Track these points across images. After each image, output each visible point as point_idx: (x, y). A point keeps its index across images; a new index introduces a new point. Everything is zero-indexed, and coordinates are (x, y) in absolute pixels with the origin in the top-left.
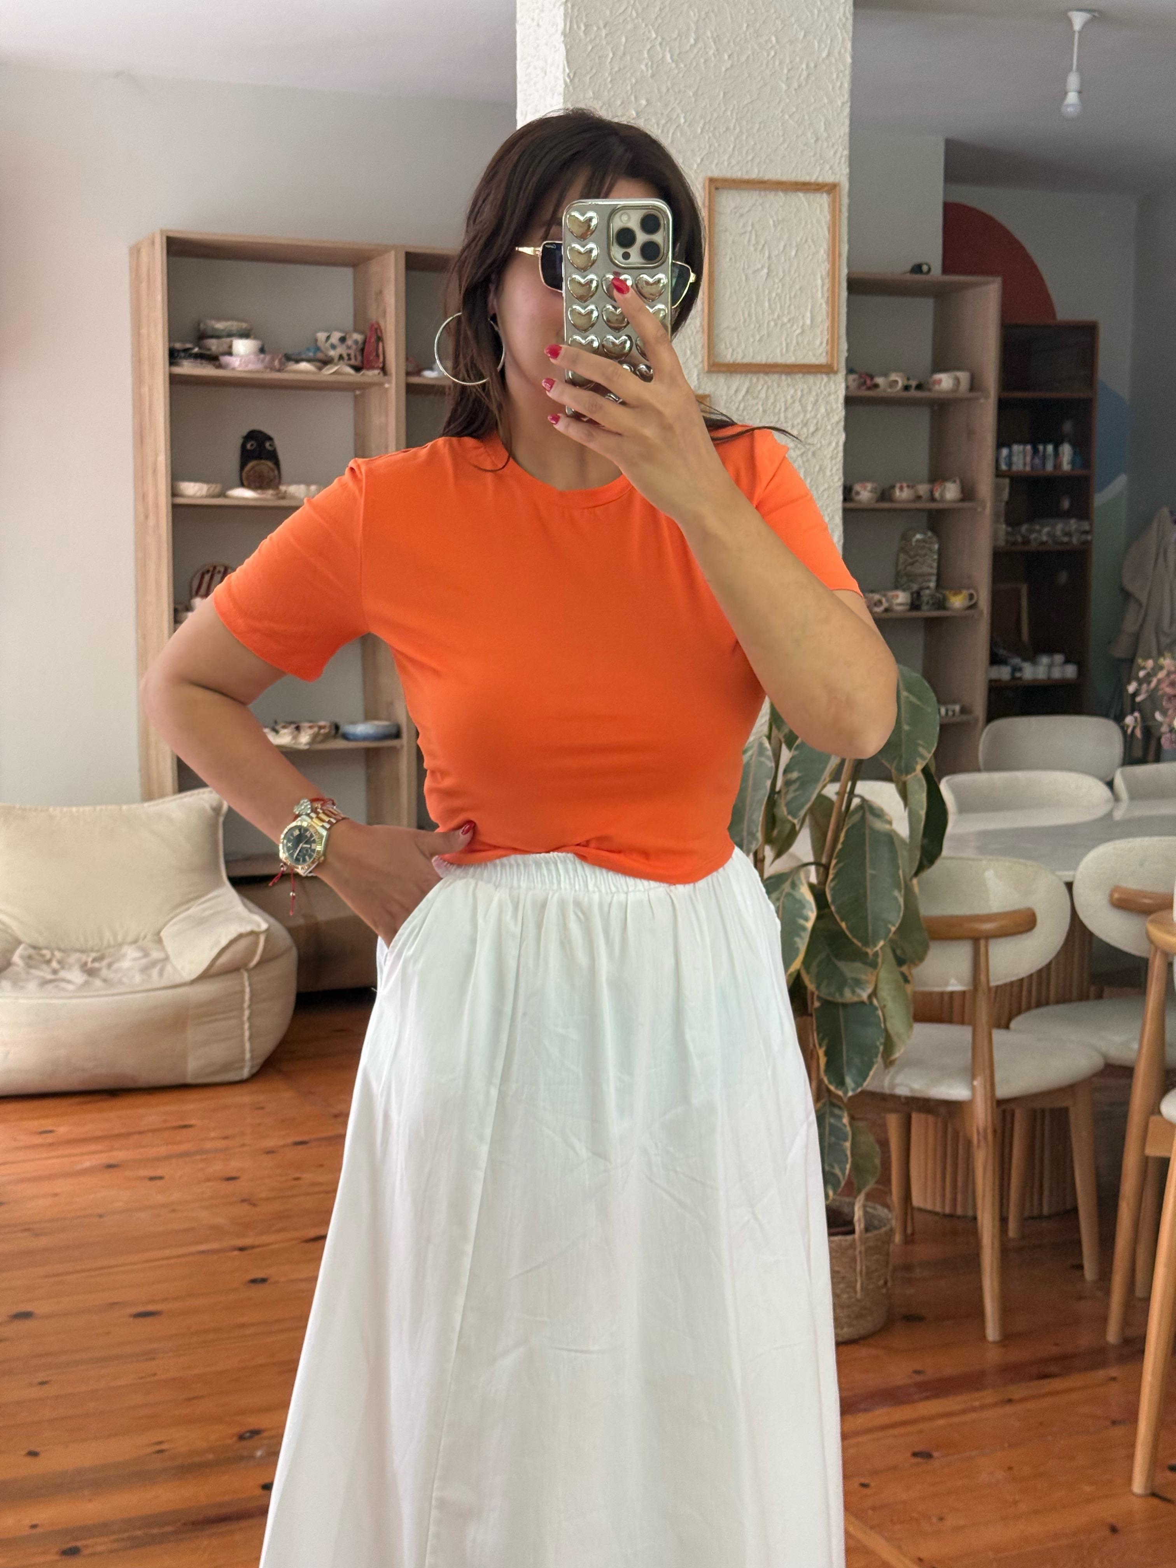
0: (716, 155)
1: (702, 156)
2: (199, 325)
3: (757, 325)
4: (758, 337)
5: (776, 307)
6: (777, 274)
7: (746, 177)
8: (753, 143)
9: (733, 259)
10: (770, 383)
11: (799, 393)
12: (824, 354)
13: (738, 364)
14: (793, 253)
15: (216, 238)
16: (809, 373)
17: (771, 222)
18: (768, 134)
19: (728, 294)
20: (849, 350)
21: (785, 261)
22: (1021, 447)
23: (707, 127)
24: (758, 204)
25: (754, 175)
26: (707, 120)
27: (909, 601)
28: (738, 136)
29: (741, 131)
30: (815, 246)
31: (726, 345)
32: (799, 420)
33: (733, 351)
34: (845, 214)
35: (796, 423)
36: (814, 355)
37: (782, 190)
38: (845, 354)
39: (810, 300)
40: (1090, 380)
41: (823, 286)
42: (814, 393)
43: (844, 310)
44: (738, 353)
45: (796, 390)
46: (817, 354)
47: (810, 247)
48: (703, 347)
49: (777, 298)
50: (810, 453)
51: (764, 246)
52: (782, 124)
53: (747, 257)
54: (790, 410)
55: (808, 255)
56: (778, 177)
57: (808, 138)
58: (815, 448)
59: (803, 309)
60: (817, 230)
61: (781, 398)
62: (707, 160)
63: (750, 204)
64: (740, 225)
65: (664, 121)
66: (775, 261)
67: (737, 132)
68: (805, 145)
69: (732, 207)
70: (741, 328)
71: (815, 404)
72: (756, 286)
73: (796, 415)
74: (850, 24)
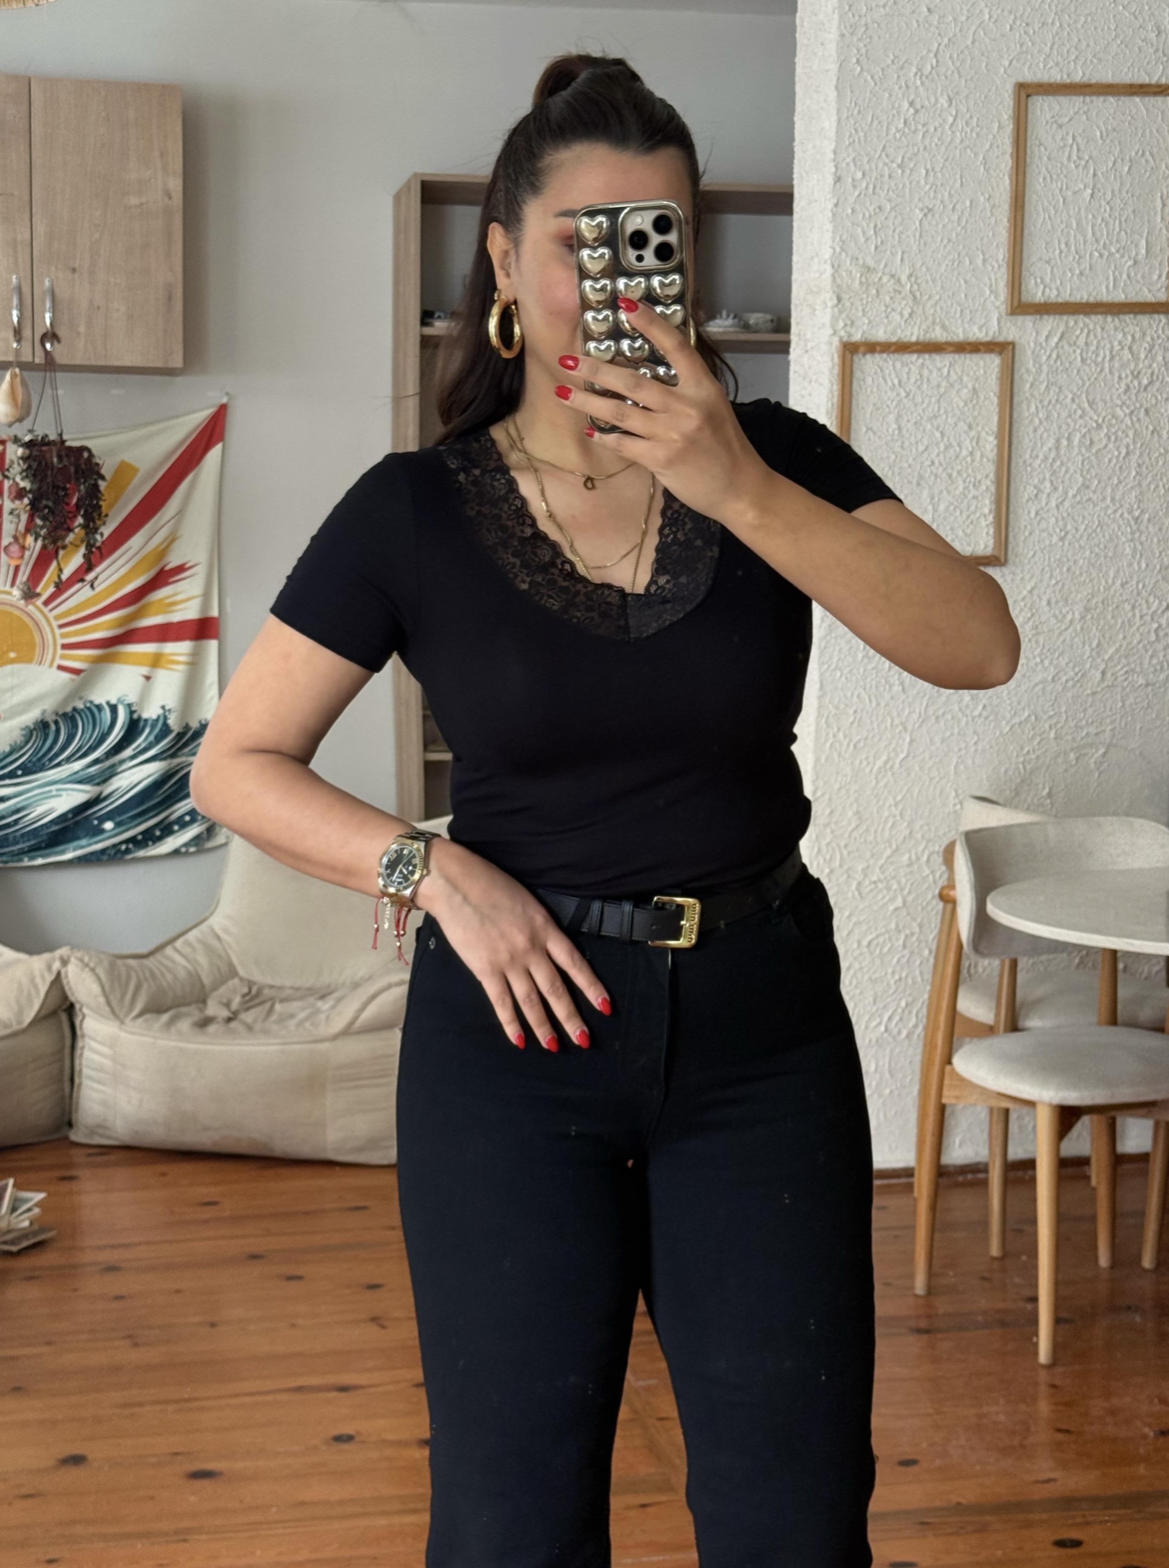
0: (1029, 57)
1: (1011, 58)
3: (1077, 257)
4: (1077, 272)
5: (1102, 235)
6: (1104, 194)
7: (1069, 81)
8: (1076, 40)
9: (1049, 180)
10: (1091, 327)
11: (1130, 338)
12: (1163, 290)
13: (1051, 304)
14: (1126, 169)
16: (1142, 313)
17: (1098, 134)
18: (1095, 28)
19: (1042, 219)
21: (1115, 178)
23: (1018, 23)
24: (1081, 112)
25: (1078, 76)
26: (1018, 15)
28: (1057, 34)
29: (1061, 25)
30: (1154, 160)
31: (1036, 283)
32: (1128, 372)
33: (1045, 286)
35: (1123, 375)
36: (1150, 291)
37: (1113, 94)
39: (1146, 224)
42: (1148, 339)
44: (1051, 289)
45: (1125, 334)
46: (1154, 290)
47: (1147, 161)
48: (1007, 285)
49: (1103, 224)
50: (1143, 410)
51: (1087, 162)
52: (1114, 16)
53: (1065, 176)
54: (1118, 358)
55: (1146, 171)
56: (1107, 76)
57: (1147, 31)
58: (1149, 405)
59: (1137, 237)
60: (1158, 141)
61: (1105, 345)
62: (1018, 61)
63: (1072, 113)
64: (1058, 138)
65: (964, 18)
66: (1103, 180)
67: (1055, 28)
68: (1143, 41)
69: (1048, 117)
70: (1056, 263)
71: (1150, 351)
72: (1077, 210)
73: (1123, 366)
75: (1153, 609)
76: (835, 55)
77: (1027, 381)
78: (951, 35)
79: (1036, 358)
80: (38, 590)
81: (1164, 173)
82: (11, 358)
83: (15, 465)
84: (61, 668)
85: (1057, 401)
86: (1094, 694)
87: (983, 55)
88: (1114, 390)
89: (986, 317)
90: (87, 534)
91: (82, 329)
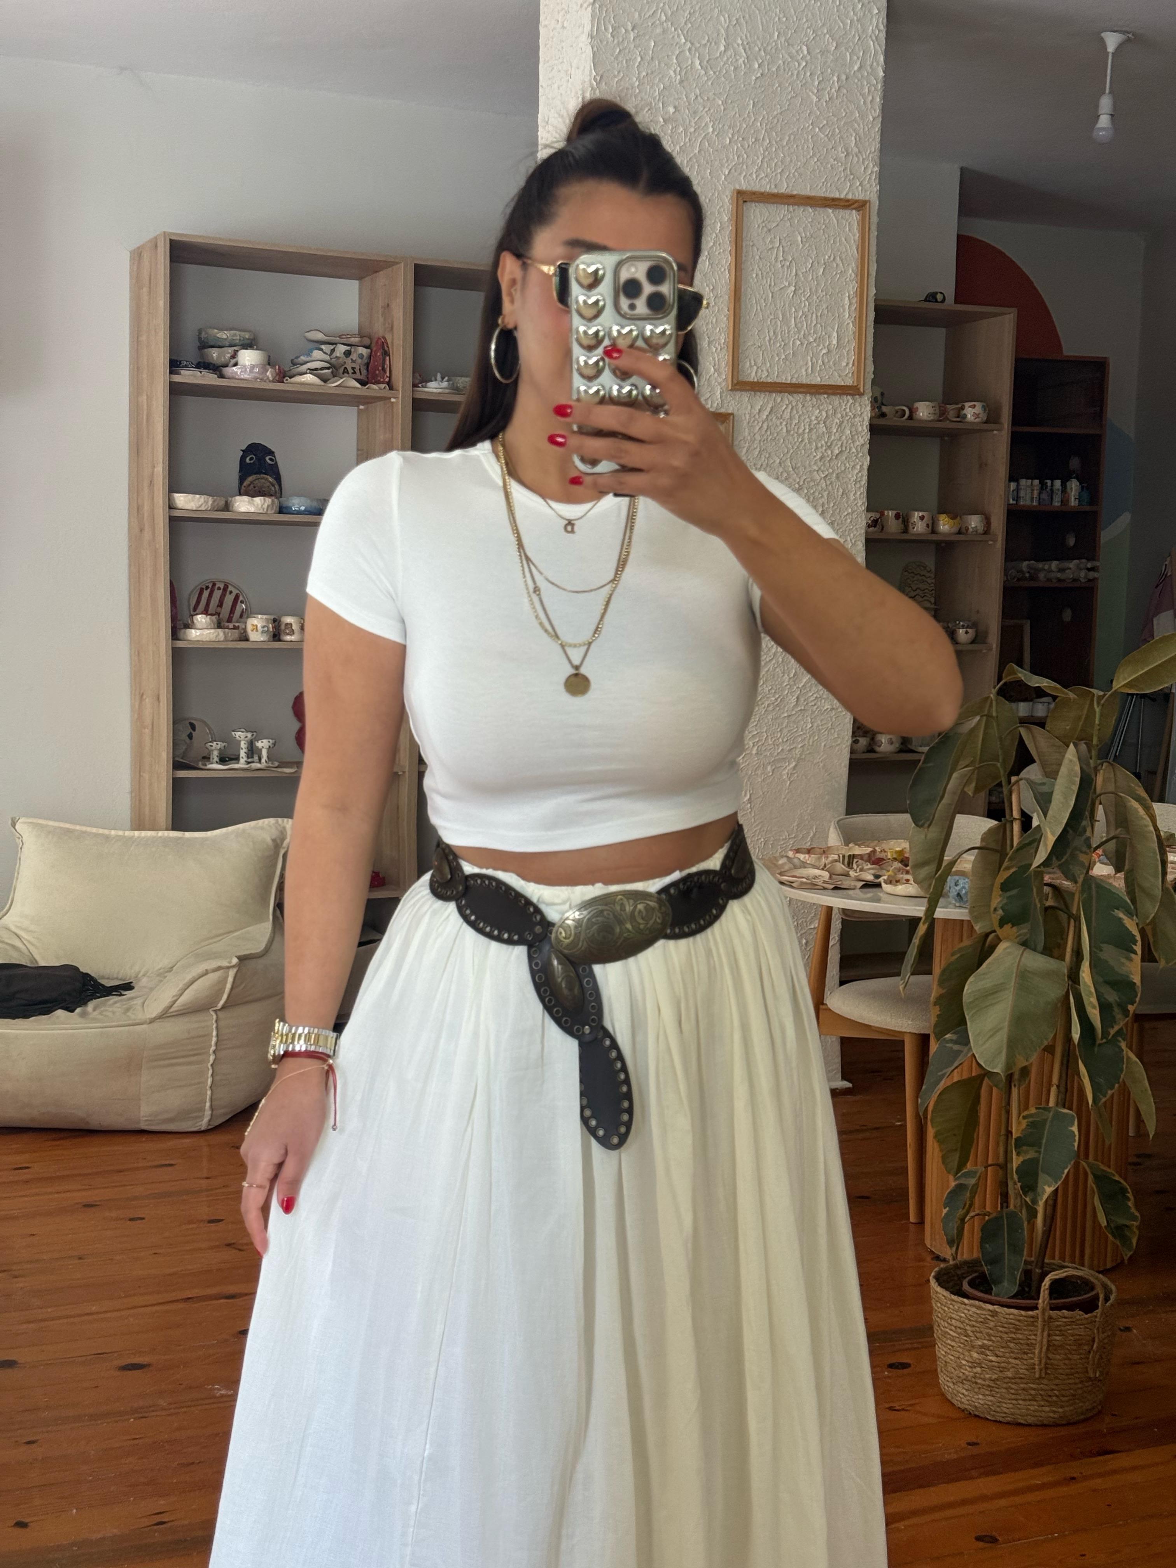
0: (745, 167)
1: (730, 167)
2: (201, 334)
3: (783, 344)
4: (783, 357)
5: (802, 326)
6: (804, 292)
7: (775, 191)
8: (782, 156)
9: (760, 275)
10: (795, 404)
11: (824, 414)
12: (850, 374)
13: (763, 382)
14: (821, 271)
16: (834, 394)
17: (799, 239)
18: (797, 147)
19: (754, 309)
20: (876, 372)
21: (813, 279)
22: (1029, 481)
23: (736, 138)
24: (786, 219)
25: (783, 189)
26: (736, 130)
28: (767, 148)
29: (770, 143)
30: (844, 265)
31: (750, 363)
32: (823, 442)
33: (758, 368)
34: (875, 233)
35: (819, 445)
36: (840, 376)
37: (811, 205)
38: (873, 376)
39: (837, 320)
40: (1100, 417)
41: (850, 304)
42: (840, 415)
43: (871, 331)
44: (762, 371)
45: (820, 411)
46: (845, 376)
47: (837, 265)
48: (727, 364)
49: (804, 317)
50: (834, 475)
51: (791, 262)
52: (812, 137)
53: (773, 274)
54: (815, 430)
55: (836, 274)
56: (807, 191)
57: (838, 152)
58: (839, 471)
59: (829, 329)
60: (846, 248)
61: (805, 419)
62: (735, 171)
63: (778, 219)
64: (771, 239)
65: (692, 130)
66: (803, 279)
67: (766, 144)
68: (834, 160)
69: (760, 221)
70: (766, 347)
71: (840, 426)
72: (782, 303)
73: (819, 438)
74: (883, 35)
77: (744, 447)
78: (682, 144)
79: (751, 428)
81: (851, 275)
85: (767, 464)
86: (789, 716)
87: (708, 163)
88: (812, 457)
89: (710, 392)
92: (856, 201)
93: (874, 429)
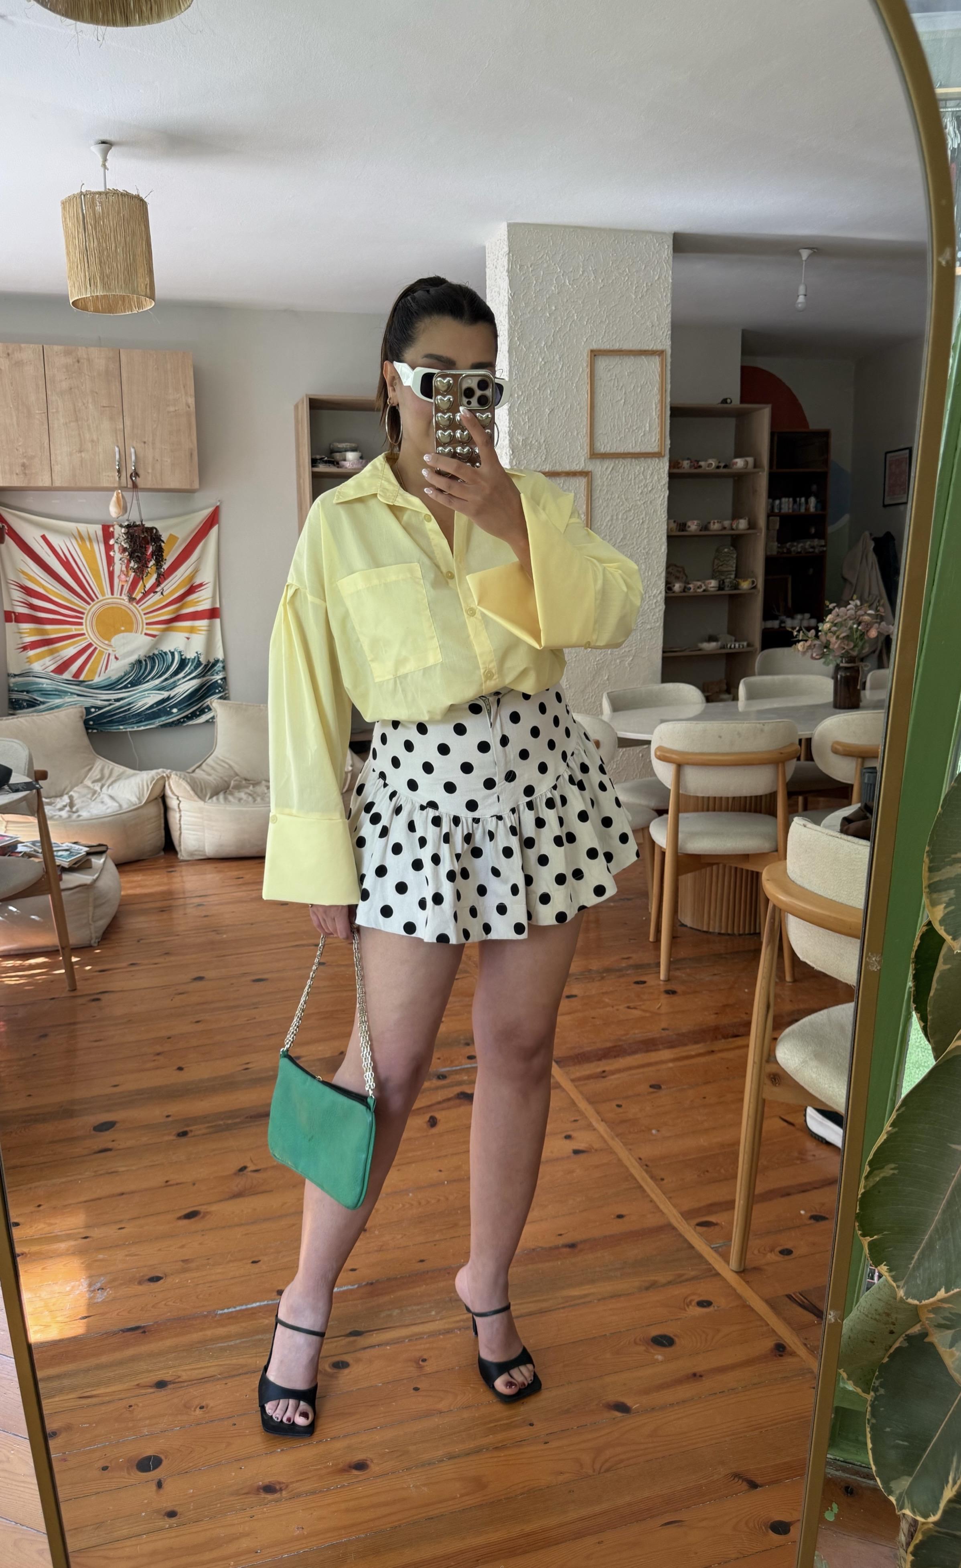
0: (595, 337)
1: (587, 338)
2: (330, 444)
3: (618, 432)
4: (619, 438)
5: (629, 421)
6: (629, 402)
7: (612, 348)
8: (615, 329)
9: (605, 395)
10: (625, 464)
11: (642, 469)
12: (657, 447)
13: (607, 453)
14: (639, 390)
15: (335, 398)
16: (649, 457)
17: (626, 374)
18: (624, 323)
19: (602, 414)
20: (671, 444)
21: (634, 395)
22: (787, 499)
23: (589, 321)
24: (618, 364)
25: (617, 346)
26: (589, 317)
27: (717, 585)
28: (607, 326)
29: (609, 323)
30: (651, 386)
31: (601, 443)
32: (642, 484)
33: (605, 446)
34: (669, 367)
35: (640, 485)
36: (651, 447)
37: (633, 355)
38: (669, 446)
39: (648, 416)
40: (826, 462)
41: (656, 408)
42: (651, 469)
43: (668, 422)
44: (607, 447)
45: (640, 468)
46: (653, 447)
47: (648, 386)
48: (588, 445)
50: (648, 501)
51: (622, 387)
52: (632, 318)
53: (612, 394)
54: (637, 478)
55: (647, 392)
56: (630, 347)
57: (647, 325)
58: (651, 499)
59: (644, 422)
60: (652, 377)
61: (632, 473)
62: (590, 339)
63: (614, 364)
64: (609, 375)
65: (565, 319)
66: (629, 395)
67: (606, 323)
68: (645, 330)
69: (605, 366)
70: (609, 434)
71: (651, 475)
72: (618, 409)
73: (641, 481)
74: (671, 260)
75: (655, 592)
76: (507, 336)
77: (598, 490)
78: (559, 327)
79: (602, 478)
80: (134, 596)
81: (656, 391)
82: (116, 485)
83: (121, 537)
84: (146, 634)
85: (611, 498)
87: (574, 336)
88: (636, 492)
89: (579, 460)
90: (157, 569)
91: (150, 471)
92: (657, 351)
93: (671, 476)
